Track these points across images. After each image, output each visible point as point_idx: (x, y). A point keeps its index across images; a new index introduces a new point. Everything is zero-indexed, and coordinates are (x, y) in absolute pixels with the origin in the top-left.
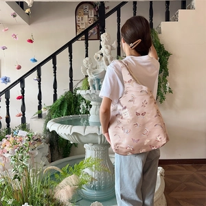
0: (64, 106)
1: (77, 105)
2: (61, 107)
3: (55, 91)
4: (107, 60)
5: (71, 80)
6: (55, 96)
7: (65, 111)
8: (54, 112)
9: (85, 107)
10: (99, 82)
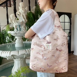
1: (4, 38)
4: (23, 16)
9: (9, 39)
10: (19, 27)
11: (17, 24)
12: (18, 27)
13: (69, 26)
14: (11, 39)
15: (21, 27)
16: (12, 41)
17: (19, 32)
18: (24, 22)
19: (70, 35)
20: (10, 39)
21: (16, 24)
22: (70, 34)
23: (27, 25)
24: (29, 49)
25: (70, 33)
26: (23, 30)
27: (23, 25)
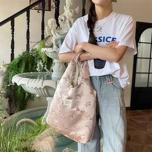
0: (22, 65)
1: (34, 64)
2: (19, 65)
3: (13, 51)
4: (70, 23)
5: (28, 42)
6: (12, 55)
7: (23, 69)
8: (13, 69)
9: (42, 66)
11: (59, 37)
12: (60, 41)
14: (46, 66)
16: (47, 70)
21: (56, 37)
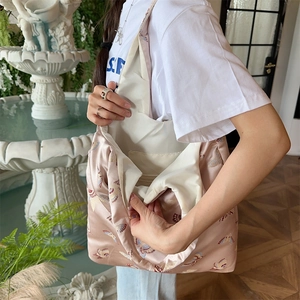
9: (10, 77)
10: (46, 31)
11: (35, 18)
12: (39, 29)
13: (274, 28)
14: (18, 78)
15: (53, 30)
16: (22, 86)
17: (44, 55)
18: (66, 7)
19: (269, 71)
20: (14, 79)
21: (27, 19)
22: (270, 65)
23: (88, 17)
24: (83, 138)
25: (272, 60)
26: (64, 44)
27: (63, 24)
